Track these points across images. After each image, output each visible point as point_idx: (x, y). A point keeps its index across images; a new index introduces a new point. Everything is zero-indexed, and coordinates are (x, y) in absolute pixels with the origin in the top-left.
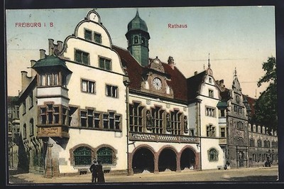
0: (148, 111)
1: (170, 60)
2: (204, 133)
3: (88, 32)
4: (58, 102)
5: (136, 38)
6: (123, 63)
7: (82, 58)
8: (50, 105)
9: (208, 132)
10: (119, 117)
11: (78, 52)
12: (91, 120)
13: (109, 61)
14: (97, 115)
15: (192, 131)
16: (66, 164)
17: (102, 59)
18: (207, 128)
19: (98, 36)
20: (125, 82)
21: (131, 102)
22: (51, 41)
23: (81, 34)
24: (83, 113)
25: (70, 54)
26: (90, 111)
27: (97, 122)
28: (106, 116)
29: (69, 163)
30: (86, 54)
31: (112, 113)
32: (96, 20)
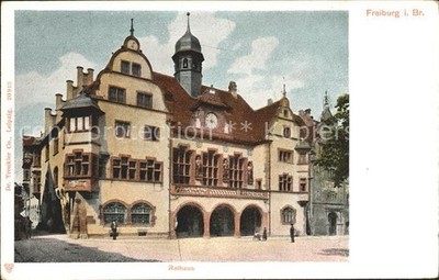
0: (198, 157)
1: (232, 86)
2: (275, 186)
3: (125, 64)
4: (88, 149)
5: (186, 61)
6: (167, 97)
7: (117, 95)
8: (78, 154)
9: (281, 184)
10: (159, 165)
11: (112, 89)
12: (125, 170)
13: (149, 96)
14: (133, 163)
15: (259, 183)
16: (94, 222)
17: (140, 95)
18: (281, 178)
19: (137, 67)
20: (167, 122)
21: (175, 145)
22: (80, 68)
23: (117, 67)
24: (116, 162)
25: (103, 92)
26: (125, 159)
27: (132, 172)
28: (143, 164)
29: (98, 221)
30: (122, 91)
31: (151, 161)
32: (135, 48)
